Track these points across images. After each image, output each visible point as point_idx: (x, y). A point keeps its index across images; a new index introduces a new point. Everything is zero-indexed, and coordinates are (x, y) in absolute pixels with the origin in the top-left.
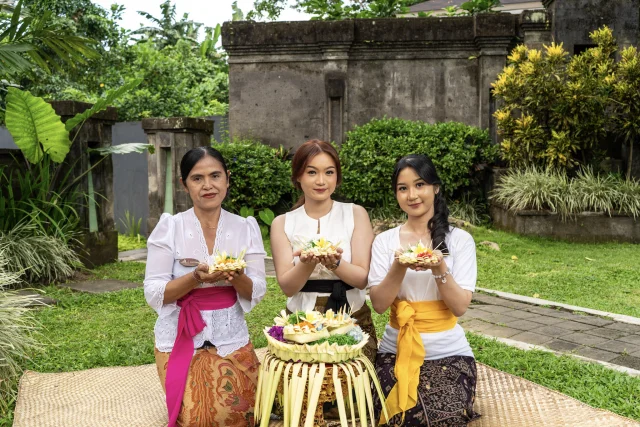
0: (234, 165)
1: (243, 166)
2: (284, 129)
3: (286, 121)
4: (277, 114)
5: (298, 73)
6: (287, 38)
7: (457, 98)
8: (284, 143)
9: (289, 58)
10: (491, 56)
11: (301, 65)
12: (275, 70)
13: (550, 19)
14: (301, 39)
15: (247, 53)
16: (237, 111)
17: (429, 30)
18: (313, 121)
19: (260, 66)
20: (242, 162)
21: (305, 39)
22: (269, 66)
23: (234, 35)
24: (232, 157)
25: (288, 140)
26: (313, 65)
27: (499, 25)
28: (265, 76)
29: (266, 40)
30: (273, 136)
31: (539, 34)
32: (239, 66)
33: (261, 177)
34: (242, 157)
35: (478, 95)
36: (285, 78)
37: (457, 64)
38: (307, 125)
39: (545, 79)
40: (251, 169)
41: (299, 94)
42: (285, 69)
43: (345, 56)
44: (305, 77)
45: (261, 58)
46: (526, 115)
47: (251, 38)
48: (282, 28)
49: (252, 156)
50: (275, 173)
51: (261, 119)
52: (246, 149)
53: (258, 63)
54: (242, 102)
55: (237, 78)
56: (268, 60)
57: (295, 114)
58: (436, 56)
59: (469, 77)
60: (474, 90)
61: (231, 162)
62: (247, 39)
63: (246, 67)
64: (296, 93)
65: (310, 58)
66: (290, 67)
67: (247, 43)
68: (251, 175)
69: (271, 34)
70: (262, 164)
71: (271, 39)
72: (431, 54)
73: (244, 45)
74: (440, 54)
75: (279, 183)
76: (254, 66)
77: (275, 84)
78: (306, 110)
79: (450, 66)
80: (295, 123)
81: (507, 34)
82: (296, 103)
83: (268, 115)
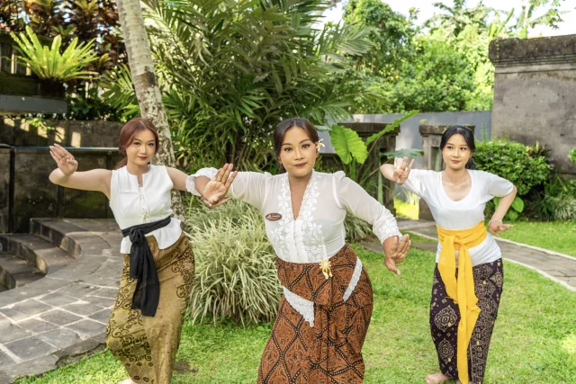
0: (490, 161)
1: (497, 162)
2: (541, 128)
3: (543, 121)
4: (534, 115)
5: (556, 80)
6: (547, 51)
8: (540, 140)
9: (548, 67)
11: (560, 73)
12: (535, 78)
14: (559, 50)
15: (510, 64)
16: (500, 113)
18: (569, 121)
19: (521, 75)
20: (498, 159)
21: (564, 50)
22: (530, 74)
23: (499, 51)
24: (489, 155)
25: (544, 137)
26: (571, 72)
28: (526, 82)
29: (527, 53)
30: (531, 134)
32: (503, 76)
33: (512, 171)
34: (496, 155)
36: (544, 84)
38: (563, 124)
40: (504, 165)
41: (557, 98)
42: (544, 76)
44: (564, 83)
45: (522, 68)
47: (514, 52)
48: (542, 42)
49: (505, 154)
50: (526, 169)
51: (521, 119)
52: (501, 148)
53: (519, 73)
54: (504, 105)
55: (500, 85)
56: (529, 70)
57: (553, 115)
61: (487, 159)
62: (511, 54)
63: (509, 76)
64: (552, 96)
65: (568, 66)
66: (549, 75)
67: (511, 57)
68: (504, 170)
69: (531, 48)
70: (514, 161)
71: (532, 53)
73: (507, 58)
75: (529, 177)
76: (516, 75)
77: (534, 90)
78: (562, 112)
80: (551, 124)
82: (553, 106)
83: (527, 115)
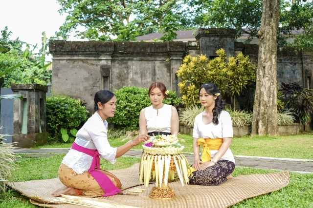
0: (58, 108)
1: (63, 108)
2: (80, 91)
3: (82, 88)
4: (76, 84)
5: (87, 65)
6: (82, 49)
7: (161, 78)
8: (80, 98)
9: (83, 58)
10: (176, 60)
11: (89, 61)
12: (76, 63)
13: (199, 45)
14: (89, 49)
15: (62, 54)
16: (56, 83)
17: (148, 48)
18: (94, 88)
19: (68, 61)
20: (62, 106)
21: (91, 49)
22: (73, 61)
23: (55, 46)
24: (57, 104)
25: (82, 97)
26: (95, 61)
27: (178, 46)
28: (71, 66)
29: (71, 49)
30: (74, 95)
31: (195, 51)
32: (58, 61)
33: (71, 113)
34: (62, 104)
35: (170, 76)
36: (81, 67)
37: (161, 63)
38: (92, 89)
39: (199, 70)
40: (67, 109)
41: (88, 75)
42: (81, 63)
43: (110, 58)
44: (91, 67)
45: (69, 58)
46: (192, 85)
47: (64, 48)
48: (79, 44)
49: (66, 103)
50: (78, 112)
51: (69, 87)
52: (64, 100)
53: (67, 60)
54: (59, 78)
55: (56, 66)
56: (72, 59)
57: (86, 84)
58: (151, 59)
59: (166, 69)
60: (169, 74)
61: (57, 106)
62: (62, 49)
63: (61, 61)
64: (86, 75)
65: (93, 58)
66: (83, 62)
67: (62, 50)
68: (67, 112)
69: (74, 46)
70: (72, 107)
71: (74, 49)
72: (150, 58)
73: (60, 51)
74: (153, 58)
75: (80, 116)
76: (65, 61)
77: (76, 70)
78: (91, 82)
79: (158, 64)
80: (86, 89)
81: (182, 50)
82: (86, 79)
83: (72, 84)
